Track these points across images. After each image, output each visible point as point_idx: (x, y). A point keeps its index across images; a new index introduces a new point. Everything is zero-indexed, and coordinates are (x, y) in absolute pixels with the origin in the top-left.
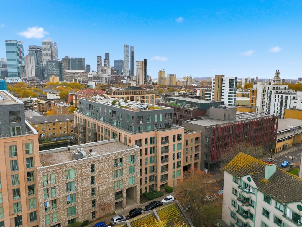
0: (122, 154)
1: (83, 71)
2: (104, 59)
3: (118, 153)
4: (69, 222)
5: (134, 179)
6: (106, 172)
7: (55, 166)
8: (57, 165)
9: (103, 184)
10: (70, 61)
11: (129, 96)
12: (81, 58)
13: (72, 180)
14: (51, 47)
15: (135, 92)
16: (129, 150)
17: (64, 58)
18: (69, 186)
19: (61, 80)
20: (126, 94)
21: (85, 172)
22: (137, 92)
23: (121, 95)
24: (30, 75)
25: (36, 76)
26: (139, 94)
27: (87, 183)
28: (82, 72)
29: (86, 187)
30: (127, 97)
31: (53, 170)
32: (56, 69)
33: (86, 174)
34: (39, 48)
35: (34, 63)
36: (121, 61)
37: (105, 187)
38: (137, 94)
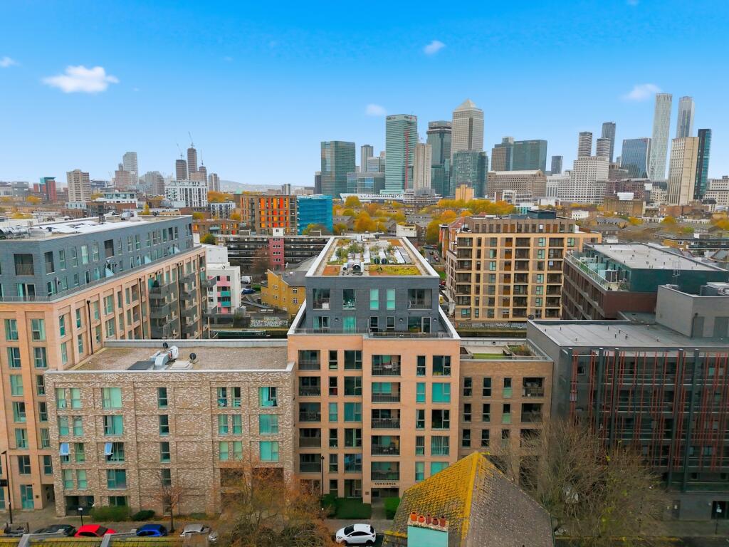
0: (237, 380)
1: (534, 172)
2: (598, 140)
3: (226, 373)
4: (112, 499)
5: (276, 450)
6: (196, 413)
7: (78, 374)
8: (82, 374)
9: (187, 439)
10: (512, 148)
11: (514, 236)
12: (537, 141)
13: (114, 413)
14: (471, 120)
15: (534, 226)
16: (257, 373)
17: (500, 142)
18: (108, 422)
19: (480, 194)
20: (505, 232)
21: (143, 402)
22: (541, 227)
23: (491, 232)
24: (420, 185)
25: (433, 186)
26: (548, 232)
27: (149, 427)
28: (532, 175)
29: (146, 436)
30: (507, 239)
31: (74, 381)
32: (471, 171)
33: (146, 405)
34: (448, 125)
35: (431, 159)
36: (645, 140)
37: (194, 448)
38: (541, 231)
